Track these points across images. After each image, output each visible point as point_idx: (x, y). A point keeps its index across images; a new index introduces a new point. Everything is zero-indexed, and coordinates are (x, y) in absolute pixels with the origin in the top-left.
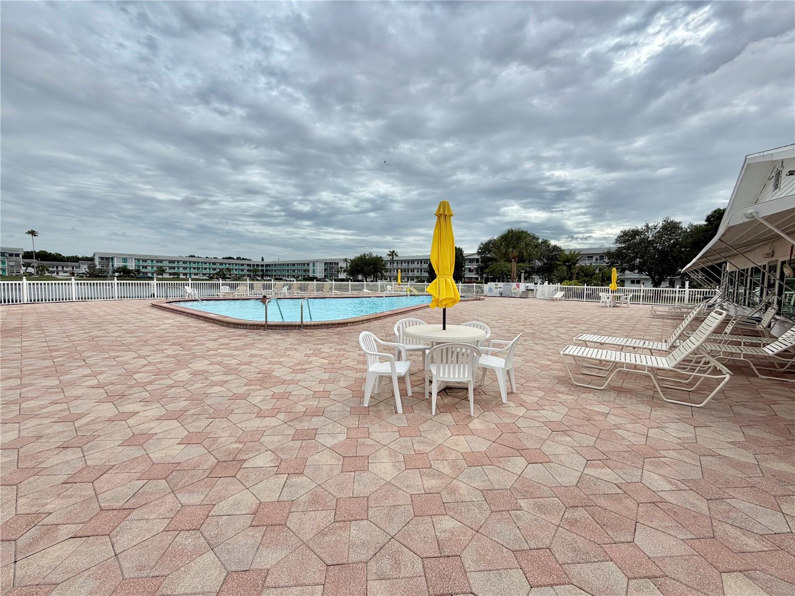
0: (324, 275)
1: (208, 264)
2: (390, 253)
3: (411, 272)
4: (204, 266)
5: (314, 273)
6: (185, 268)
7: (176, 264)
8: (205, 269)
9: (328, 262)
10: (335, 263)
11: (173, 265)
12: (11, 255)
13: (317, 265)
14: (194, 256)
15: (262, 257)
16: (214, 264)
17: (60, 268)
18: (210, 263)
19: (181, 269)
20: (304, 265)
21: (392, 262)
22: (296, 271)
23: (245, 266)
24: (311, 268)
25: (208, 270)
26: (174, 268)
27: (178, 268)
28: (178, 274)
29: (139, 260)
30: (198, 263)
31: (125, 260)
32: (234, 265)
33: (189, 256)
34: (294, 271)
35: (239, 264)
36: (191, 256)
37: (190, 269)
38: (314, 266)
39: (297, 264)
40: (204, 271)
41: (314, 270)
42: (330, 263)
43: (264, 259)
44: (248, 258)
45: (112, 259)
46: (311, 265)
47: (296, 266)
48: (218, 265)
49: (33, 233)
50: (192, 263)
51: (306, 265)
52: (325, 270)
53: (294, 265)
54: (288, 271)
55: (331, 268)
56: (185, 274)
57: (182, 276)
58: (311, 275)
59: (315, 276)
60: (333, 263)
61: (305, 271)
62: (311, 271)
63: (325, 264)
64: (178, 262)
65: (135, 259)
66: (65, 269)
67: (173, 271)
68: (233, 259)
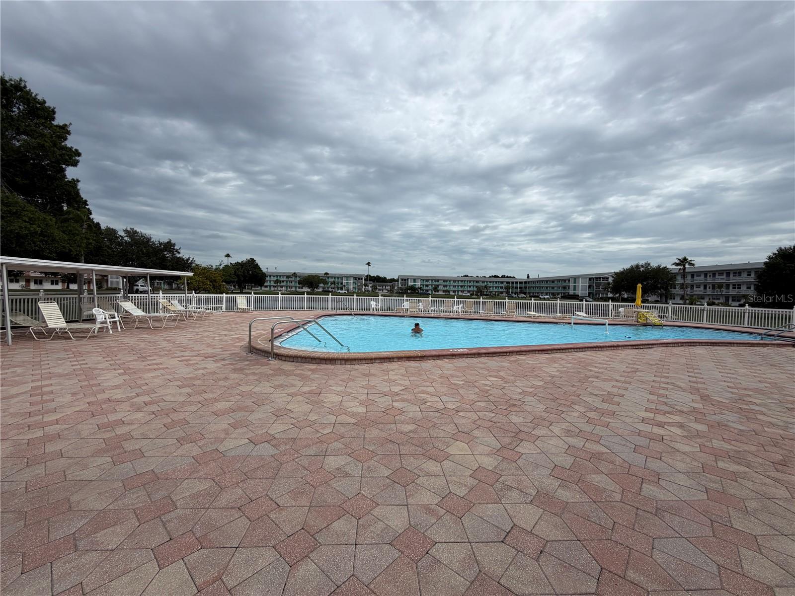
0: (587, 292)
1: (472, 282)
2: (678, 261)
3: (733, 288)
4: (469, 284)
5: (575, 289)
6: (454, 286)
7: (448, 283)
8: (470, 287)
9: (593, 277)
10: (603, 278)
11: (445, 284)
12: (359, 279)
13: (579, 280)
14: (467, 276)
15: (528, 275)
16: (477, 282)
17: (384, 287)
18: (474, 281)
19: (451, 287)
20: (565, 281)
21: (684, 274)
22: (555, 288)
23: (505, 283)
24: (572, 284)
25: (472, 287)
26: (446, 286)
27: (450, 286)
28: (449, 291)
29: (423, 280)
30: (465, 281)
31: (415, 281)
32: (495, 283)
33: (464, 276)
34: (553, 288)
35: (499, 282)
36: (465, 276)
37: (458, 286)
38: (575, 283)
39: (557, 280)
40: (469, 289)
41: (575, 286)
42: (597, 278)
43: (530, 276)
44: (512, 276)
45: (408, 279)
46: (572, 281)
47: (556, 282)
48: (481, 283)
49: (368, 264)
50: (460, 282)
51: (567, 282)
52: (590, 287)
53: (553, 281)
54: (547, 288)
55: (598, 285)
56: (454, 291)
57: (452, 293)
58: (571, 292)
59: (576, 294)
60: (600, 278)
61: (564, 288)
62: (572, 288)
63: (590, 279)
64: (450, 281)
65: (421, 280)
66: (387, 288)
67: (445, 289)
68: (499, 277)
